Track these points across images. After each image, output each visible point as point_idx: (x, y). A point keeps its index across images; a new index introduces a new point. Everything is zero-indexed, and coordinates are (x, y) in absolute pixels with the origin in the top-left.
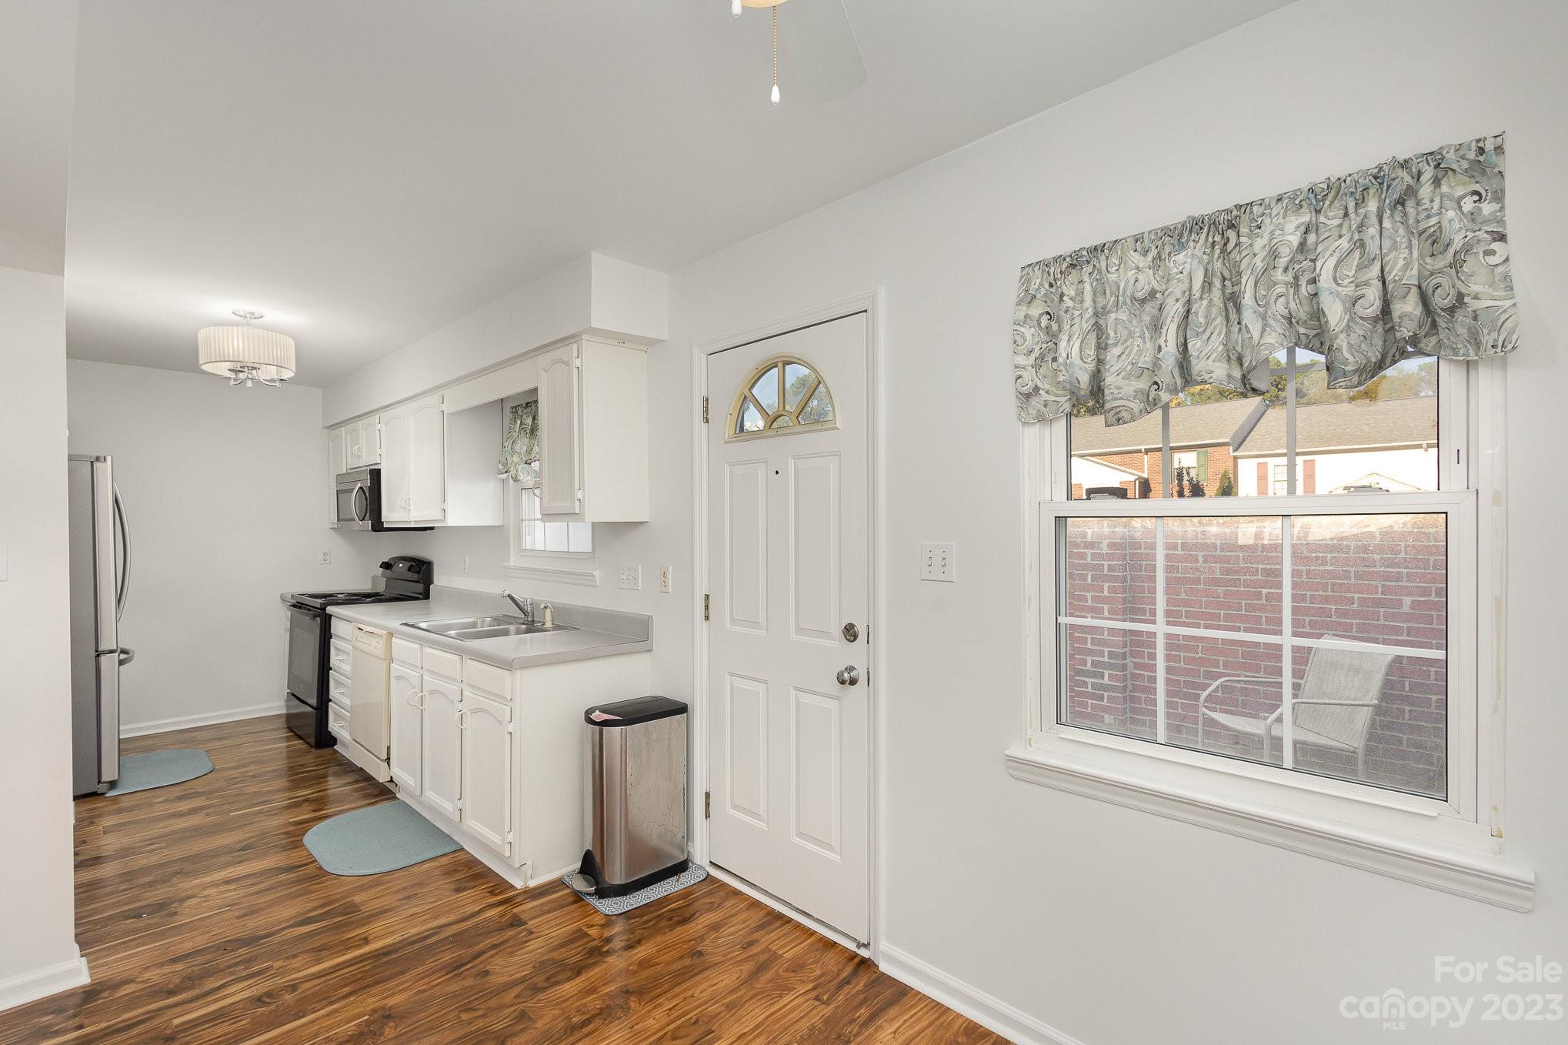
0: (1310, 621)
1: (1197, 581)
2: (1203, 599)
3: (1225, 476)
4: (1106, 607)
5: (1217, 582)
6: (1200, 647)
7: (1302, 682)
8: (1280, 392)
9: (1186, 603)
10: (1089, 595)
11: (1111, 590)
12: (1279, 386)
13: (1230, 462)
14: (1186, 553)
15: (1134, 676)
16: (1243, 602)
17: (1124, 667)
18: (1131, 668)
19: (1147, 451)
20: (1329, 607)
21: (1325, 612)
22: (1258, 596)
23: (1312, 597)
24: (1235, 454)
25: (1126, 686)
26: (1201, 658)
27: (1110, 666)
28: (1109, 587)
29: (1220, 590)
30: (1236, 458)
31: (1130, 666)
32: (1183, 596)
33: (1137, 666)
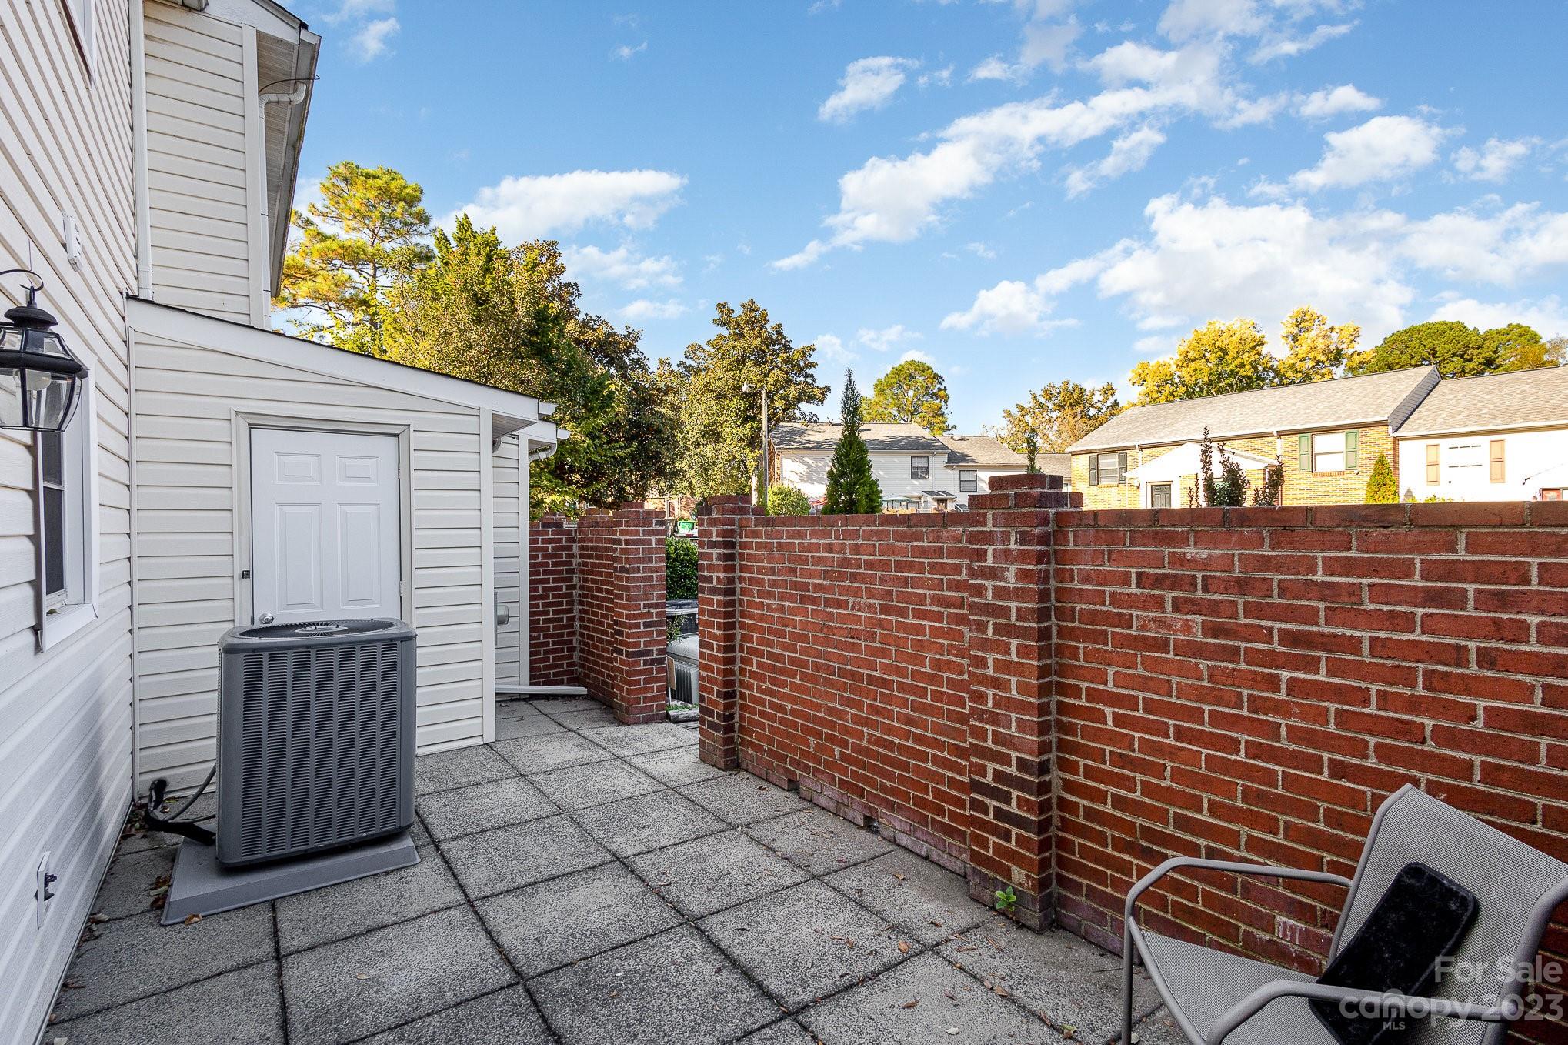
0: (1377, 746)
1: (1163, 645)
2: (1174, 680)
3: (1381, 461)
4: (1014, 680)
5: (1198, 651)
6: (1169, 768)
7: (1351, 883)
8: (1466, 364)
9: (1145, 684)
10: (990, 657)
11: (1023, 651)
12: (1465, 356)
13: (1390, 446)
14: (1145, 591)
15: (1063, 804)
16: (1245, 693)
17: (1044, 788)
18: (1057, 791)
19: (1281, 434)
20: (1418, 720)
21: (1415, 732)
22: (1273, 683)
23: (1383, 698)
24: (1397, 434)
25: (1049, 820)
26: (1168, 788)
27: (1021, 785)
28: (1019, 646)
29: (1204, 665)
30: (1396, 440)
31: (1057, 785)
32: (1140, 671)
33: (1069, 786)
